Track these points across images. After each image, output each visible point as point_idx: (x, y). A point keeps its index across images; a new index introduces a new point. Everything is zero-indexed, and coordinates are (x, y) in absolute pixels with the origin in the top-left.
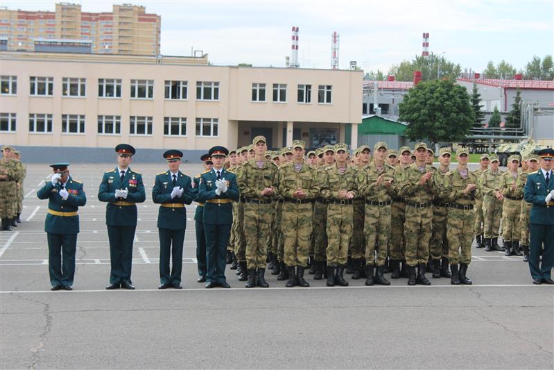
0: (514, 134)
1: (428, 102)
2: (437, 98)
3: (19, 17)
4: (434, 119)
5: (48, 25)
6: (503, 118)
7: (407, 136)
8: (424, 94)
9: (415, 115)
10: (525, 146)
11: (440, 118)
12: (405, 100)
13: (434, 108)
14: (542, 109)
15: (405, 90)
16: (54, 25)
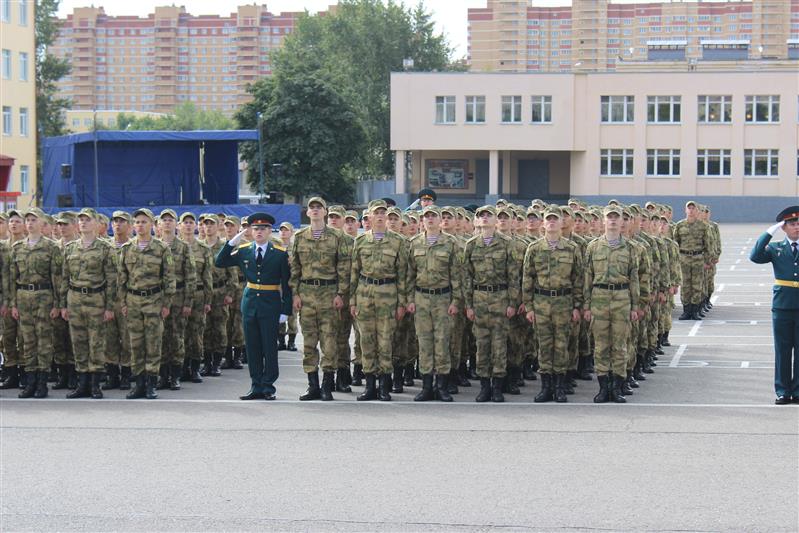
3: (701, 12)
5: (742, 21)
16: (751, 21)
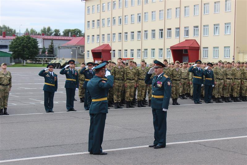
0: (51, 56)
1: (22, 44)
2: (25, 43)
4: (24, 51)
6: (47, 50)
7: (12, 57)
8: (20, 41)
9: (16, 49)
10: (62, 61)
11: (26, 50)
12: (12, 43)
13: (23, 46)
14: (61, 47)
15: (11, 40)
